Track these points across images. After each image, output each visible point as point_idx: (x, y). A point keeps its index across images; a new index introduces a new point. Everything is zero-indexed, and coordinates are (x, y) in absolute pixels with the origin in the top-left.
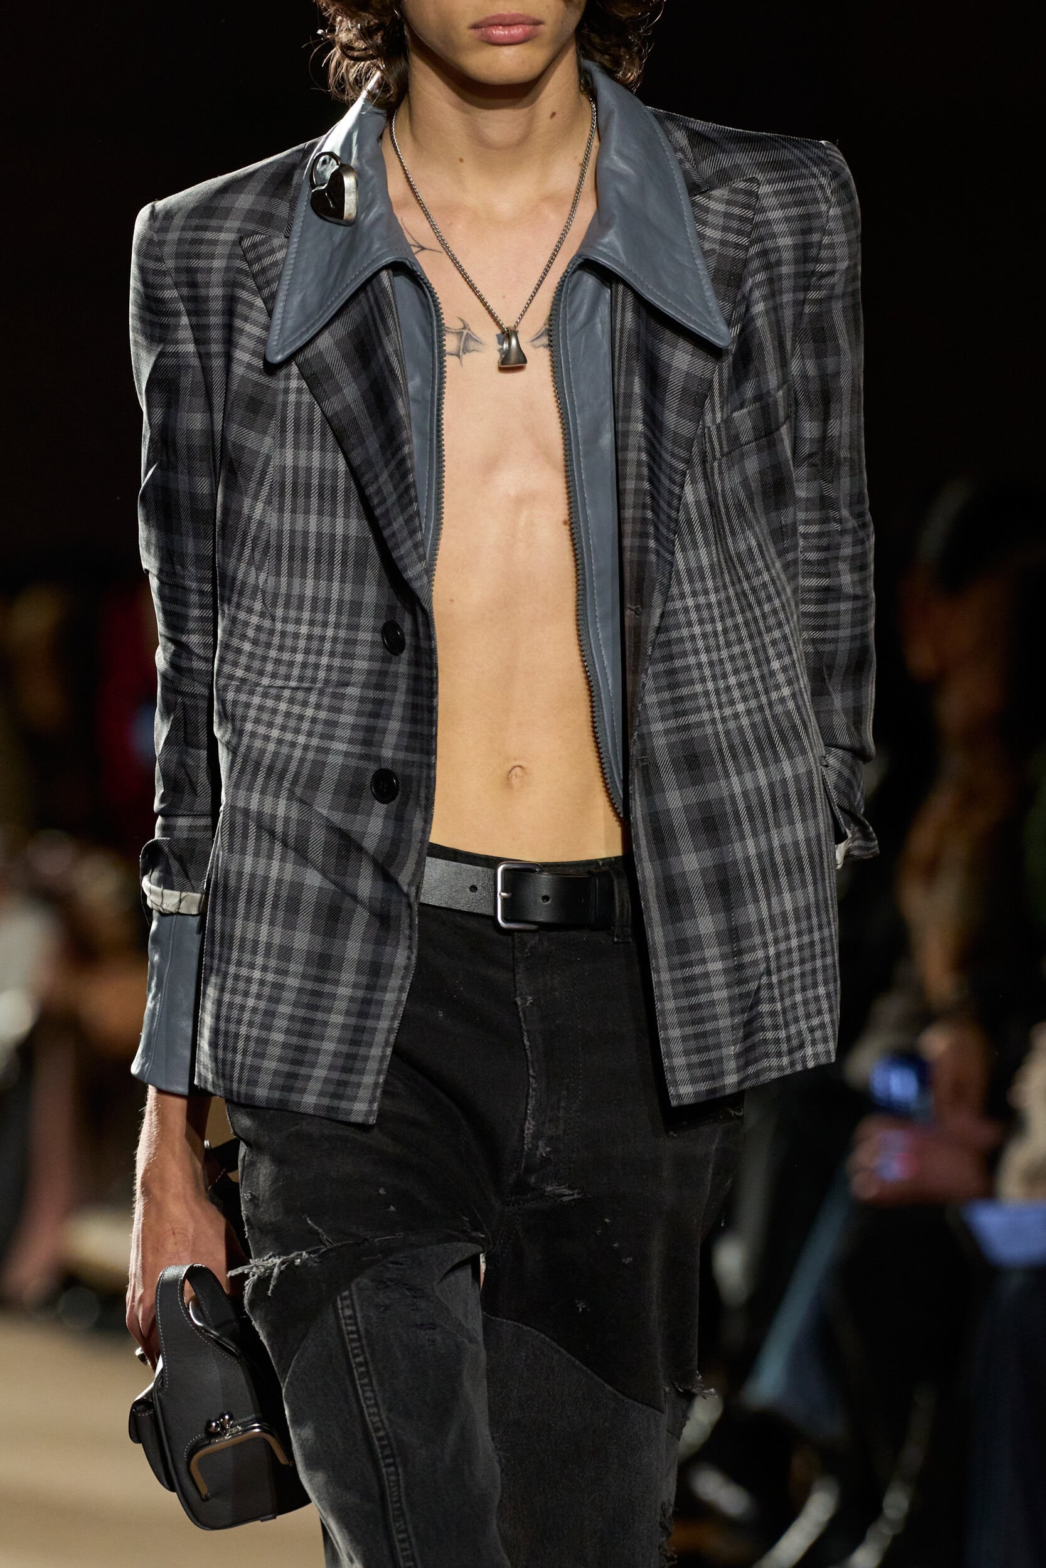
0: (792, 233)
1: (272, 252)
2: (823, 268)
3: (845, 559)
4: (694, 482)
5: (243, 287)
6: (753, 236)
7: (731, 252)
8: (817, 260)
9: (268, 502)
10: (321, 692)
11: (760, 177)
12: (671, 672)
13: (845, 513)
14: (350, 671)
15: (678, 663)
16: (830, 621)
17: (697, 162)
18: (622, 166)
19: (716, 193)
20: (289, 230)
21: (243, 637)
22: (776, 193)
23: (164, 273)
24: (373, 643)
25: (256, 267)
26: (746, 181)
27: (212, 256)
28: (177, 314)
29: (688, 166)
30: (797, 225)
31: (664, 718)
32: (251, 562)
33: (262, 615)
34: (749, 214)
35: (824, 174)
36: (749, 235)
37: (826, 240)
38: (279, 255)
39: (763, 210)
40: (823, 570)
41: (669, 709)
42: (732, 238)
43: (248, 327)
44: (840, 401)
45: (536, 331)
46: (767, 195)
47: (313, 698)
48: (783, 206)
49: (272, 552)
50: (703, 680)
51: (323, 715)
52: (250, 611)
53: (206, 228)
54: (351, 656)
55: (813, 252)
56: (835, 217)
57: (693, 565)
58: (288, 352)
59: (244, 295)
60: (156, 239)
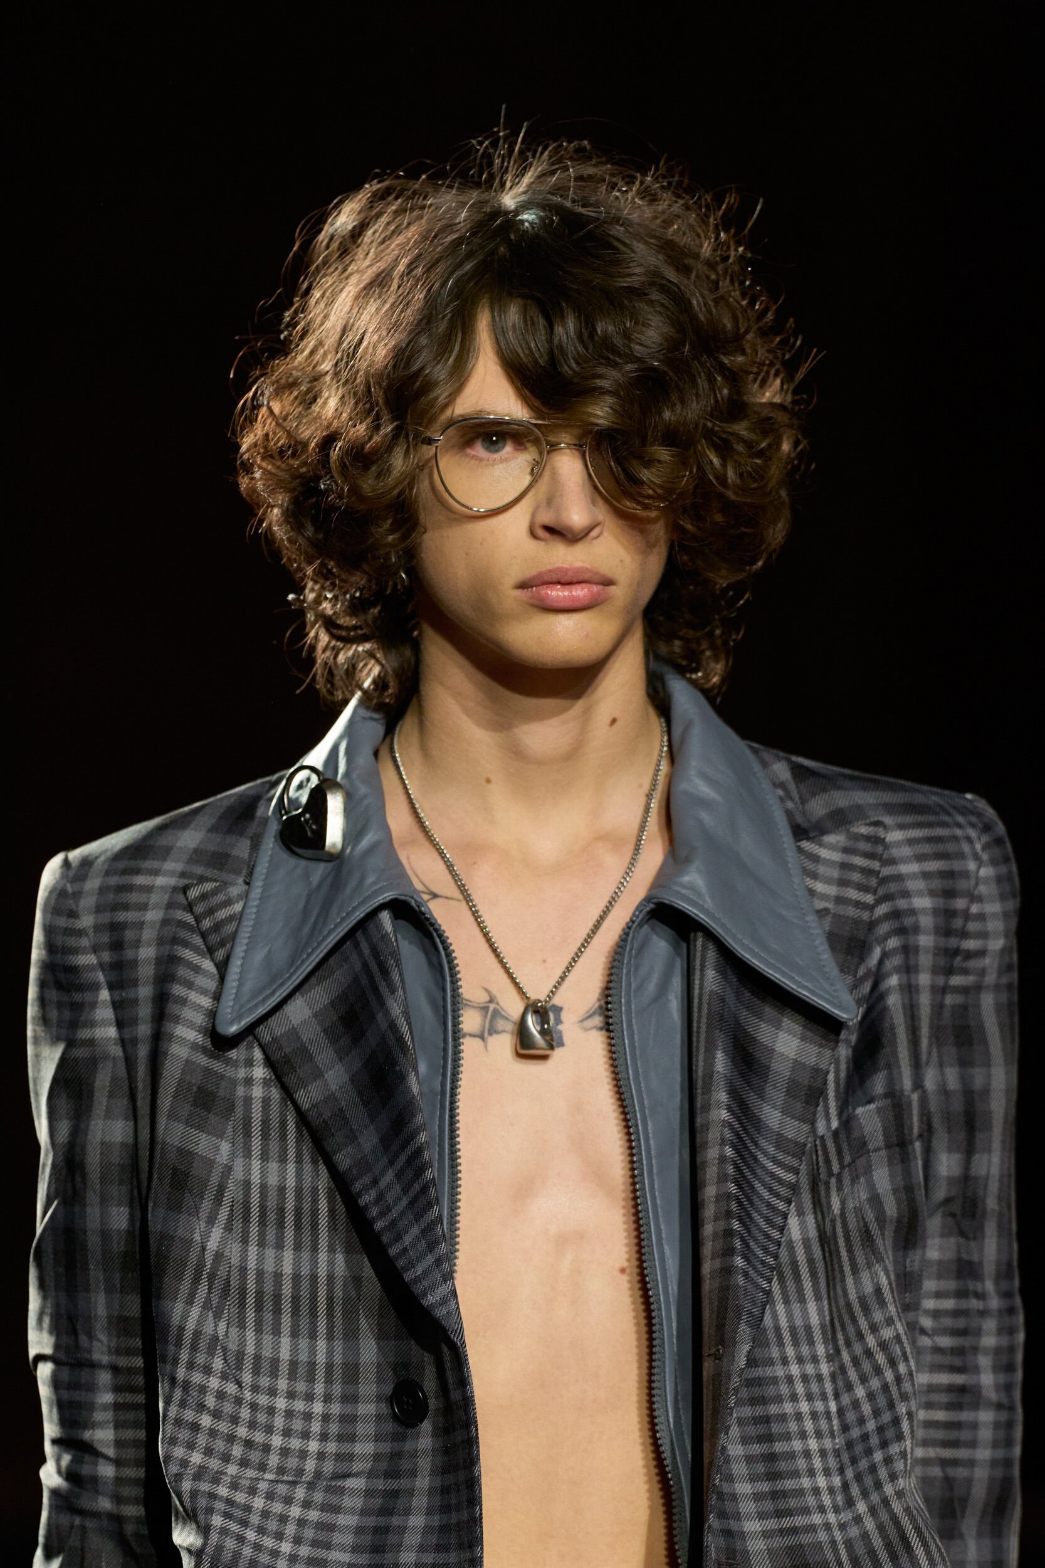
0: (932, 893)
1: (228, 902)
2: (971, 944)
3: (986, 1351)
4: (800, 1213)
5: (186, 944)
6: (880, 892)
7: (851, 911)
8: (964, 935)
9: (228, 1228)
10: (311, 1486)
11: (888, 820)
12: (771, 1458)
13: (989, 1286)
14: (350, 1457)
15: (779, 1447)
16: (965, 1435)
17: (803, 802)
18: (705, 790)
19: (830, 839)
20: (250, 874)
21: (201, 1407)
22: (911, 842)
23: (80, 933)
24: (379, 1417)
25: (206, 924)
26: (866, 824)
27: (144, 907)
28: (95, 987)
29: (790, 805)
30: (937, 884)
31: (762, 1516)
32: (206, 1306)
33: (224, 1377)
34: (875, 865)
35: (973, 825)
36: (875, 892)
37: (975, 909)
38: (238, 907)
39: (892, 862)
40: (957, 1361)
41: (768, 1505)
42: (853, 894)
43: (194, 997)
44: (988, 1127)
45: (587, 1009)
46: (899, 844)
47: (300, 1493)
48: (920, 858)
49: (234, 1292)
50: (812, 1473)
51: (313, 1515)
52: (207, 1370)
53: (138, 872)
54: (351, 1438)
55: (958, 923)
56: (986, 880)
57: (799, 1322)
58: (245, 1022)
59: (188, 954)
60: (69, 888)
